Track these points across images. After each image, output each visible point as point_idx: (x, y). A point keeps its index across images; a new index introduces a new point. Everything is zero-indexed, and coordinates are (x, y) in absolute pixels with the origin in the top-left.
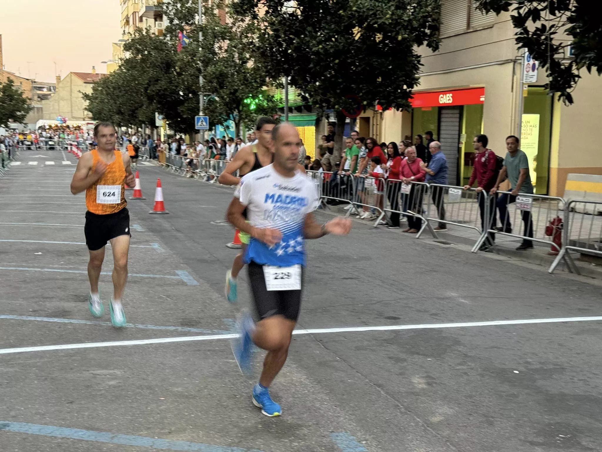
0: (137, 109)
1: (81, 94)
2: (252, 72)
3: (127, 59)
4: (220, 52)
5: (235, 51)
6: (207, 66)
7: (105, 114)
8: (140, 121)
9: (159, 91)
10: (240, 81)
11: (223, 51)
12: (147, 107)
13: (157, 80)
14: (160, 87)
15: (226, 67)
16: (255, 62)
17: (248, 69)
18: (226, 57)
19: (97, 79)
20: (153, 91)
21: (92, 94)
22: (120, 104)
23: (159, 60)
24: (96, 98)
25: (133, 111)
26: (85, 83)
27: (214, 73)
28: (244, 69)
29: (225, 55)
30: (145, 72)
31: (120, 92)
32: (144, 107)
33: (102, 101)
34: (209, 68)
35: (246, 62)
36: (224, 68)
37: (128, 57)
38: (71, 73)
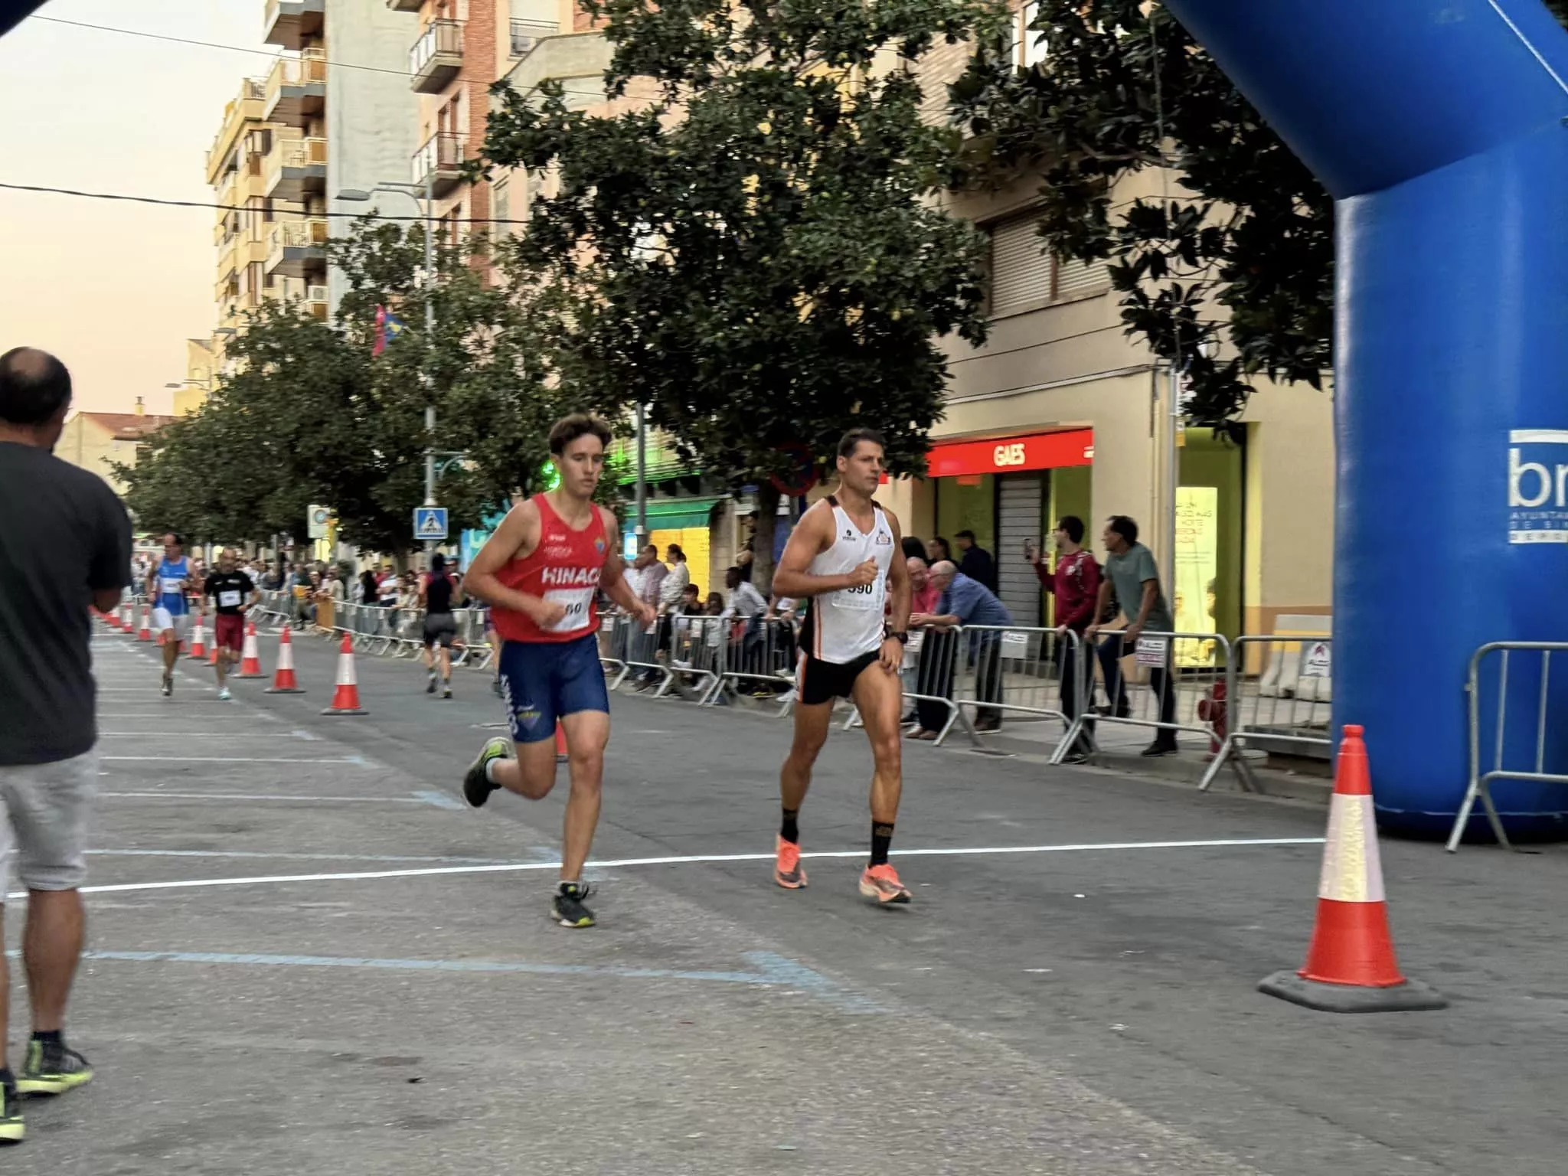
0: (260, 497)
1: (109, 465)
2: (558, 399)
3: (237, 376)
4: (479, 352)
5: (515, 351)
6: (448, 386)
7: (173, 514)
8: (268, 526)
9: (326, 447)
10: (529, 419)
11: (487, 350)
12: (286, 492)
13: (320, 423)
14: (328, 438)
15: (495, 388)
16: (564, 375)
17: (546, 392)
18: (495, 366)
19: (150, 429)
20: (311, 449)
21: (137, 465)
22: (219, 484)
23: (326, 372)
24: (148, 476)
25: (252, 504)
26: (116, 438)
27: (466, 401)
28: (538, 392)
29: (490, 359)
30: (289, 404)
31: (218, 455)
32: (280, 492)
33: (166, 482)
34: (454, 389)
35: (541, 377)
36: (489, 390)
37: (240, 372)
38: (81, 413)
